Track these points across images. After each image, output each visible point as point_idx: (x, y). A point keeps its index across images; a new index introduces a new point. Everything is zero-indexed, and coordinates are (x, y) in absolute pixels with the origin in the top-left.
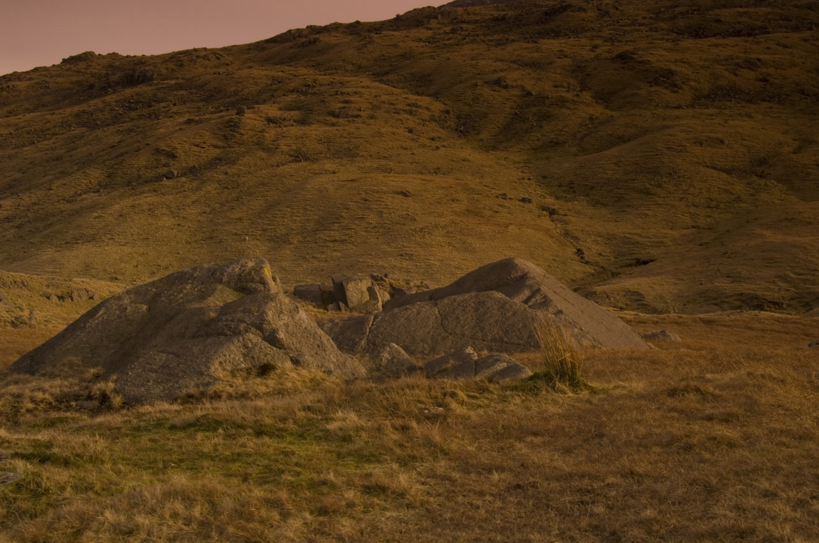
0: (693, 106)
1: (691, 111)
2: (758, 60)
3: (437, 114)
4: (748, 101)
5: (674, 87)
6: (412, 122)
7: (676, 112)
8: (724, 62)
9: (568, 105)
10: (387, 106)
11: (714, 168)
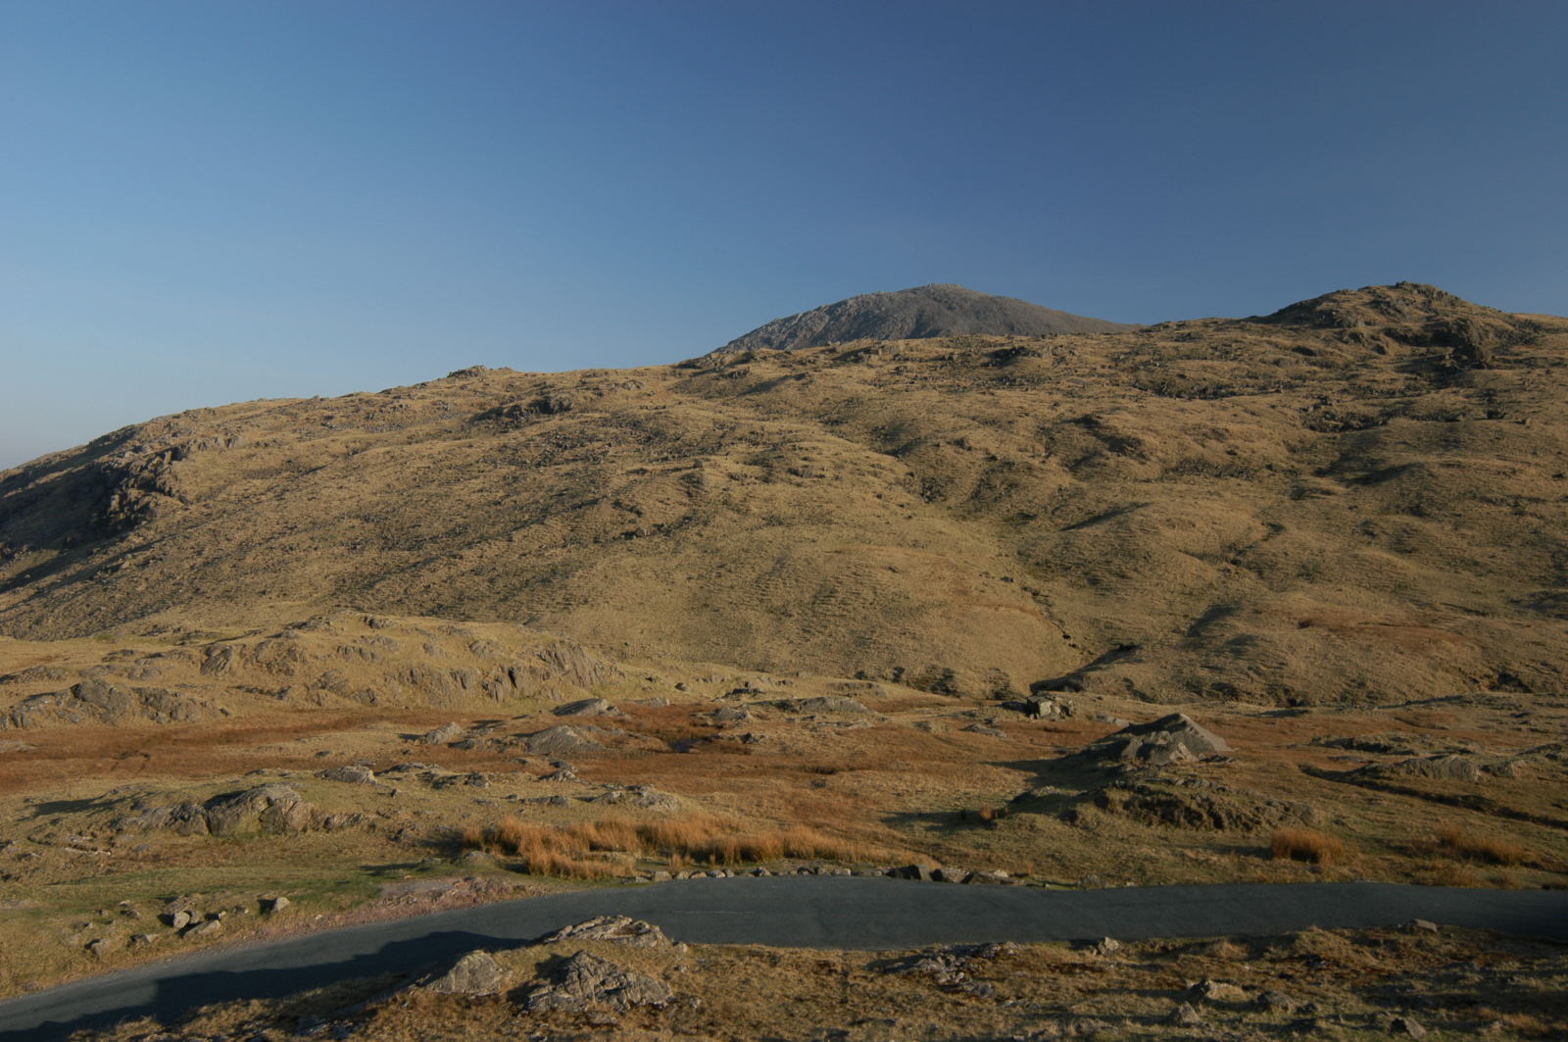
0: (1161, 479)
1: (1159, 486)
2: (1227, 430)
3: (902, 477)
4: (1216, 476)
5: (1142, 457)
6: (878, 485)
7: (1145, 487)
8: (1192, 432)
9: (1035, 473)
10: (851, 466)
11: (1186, 553)
